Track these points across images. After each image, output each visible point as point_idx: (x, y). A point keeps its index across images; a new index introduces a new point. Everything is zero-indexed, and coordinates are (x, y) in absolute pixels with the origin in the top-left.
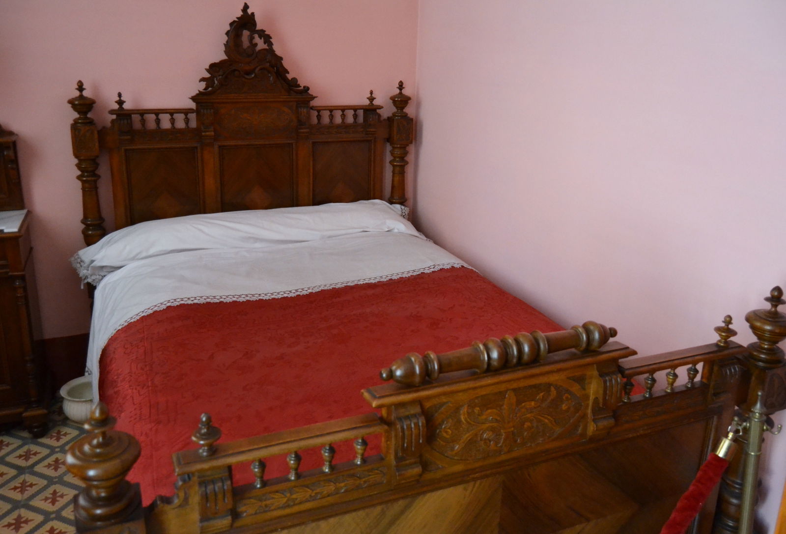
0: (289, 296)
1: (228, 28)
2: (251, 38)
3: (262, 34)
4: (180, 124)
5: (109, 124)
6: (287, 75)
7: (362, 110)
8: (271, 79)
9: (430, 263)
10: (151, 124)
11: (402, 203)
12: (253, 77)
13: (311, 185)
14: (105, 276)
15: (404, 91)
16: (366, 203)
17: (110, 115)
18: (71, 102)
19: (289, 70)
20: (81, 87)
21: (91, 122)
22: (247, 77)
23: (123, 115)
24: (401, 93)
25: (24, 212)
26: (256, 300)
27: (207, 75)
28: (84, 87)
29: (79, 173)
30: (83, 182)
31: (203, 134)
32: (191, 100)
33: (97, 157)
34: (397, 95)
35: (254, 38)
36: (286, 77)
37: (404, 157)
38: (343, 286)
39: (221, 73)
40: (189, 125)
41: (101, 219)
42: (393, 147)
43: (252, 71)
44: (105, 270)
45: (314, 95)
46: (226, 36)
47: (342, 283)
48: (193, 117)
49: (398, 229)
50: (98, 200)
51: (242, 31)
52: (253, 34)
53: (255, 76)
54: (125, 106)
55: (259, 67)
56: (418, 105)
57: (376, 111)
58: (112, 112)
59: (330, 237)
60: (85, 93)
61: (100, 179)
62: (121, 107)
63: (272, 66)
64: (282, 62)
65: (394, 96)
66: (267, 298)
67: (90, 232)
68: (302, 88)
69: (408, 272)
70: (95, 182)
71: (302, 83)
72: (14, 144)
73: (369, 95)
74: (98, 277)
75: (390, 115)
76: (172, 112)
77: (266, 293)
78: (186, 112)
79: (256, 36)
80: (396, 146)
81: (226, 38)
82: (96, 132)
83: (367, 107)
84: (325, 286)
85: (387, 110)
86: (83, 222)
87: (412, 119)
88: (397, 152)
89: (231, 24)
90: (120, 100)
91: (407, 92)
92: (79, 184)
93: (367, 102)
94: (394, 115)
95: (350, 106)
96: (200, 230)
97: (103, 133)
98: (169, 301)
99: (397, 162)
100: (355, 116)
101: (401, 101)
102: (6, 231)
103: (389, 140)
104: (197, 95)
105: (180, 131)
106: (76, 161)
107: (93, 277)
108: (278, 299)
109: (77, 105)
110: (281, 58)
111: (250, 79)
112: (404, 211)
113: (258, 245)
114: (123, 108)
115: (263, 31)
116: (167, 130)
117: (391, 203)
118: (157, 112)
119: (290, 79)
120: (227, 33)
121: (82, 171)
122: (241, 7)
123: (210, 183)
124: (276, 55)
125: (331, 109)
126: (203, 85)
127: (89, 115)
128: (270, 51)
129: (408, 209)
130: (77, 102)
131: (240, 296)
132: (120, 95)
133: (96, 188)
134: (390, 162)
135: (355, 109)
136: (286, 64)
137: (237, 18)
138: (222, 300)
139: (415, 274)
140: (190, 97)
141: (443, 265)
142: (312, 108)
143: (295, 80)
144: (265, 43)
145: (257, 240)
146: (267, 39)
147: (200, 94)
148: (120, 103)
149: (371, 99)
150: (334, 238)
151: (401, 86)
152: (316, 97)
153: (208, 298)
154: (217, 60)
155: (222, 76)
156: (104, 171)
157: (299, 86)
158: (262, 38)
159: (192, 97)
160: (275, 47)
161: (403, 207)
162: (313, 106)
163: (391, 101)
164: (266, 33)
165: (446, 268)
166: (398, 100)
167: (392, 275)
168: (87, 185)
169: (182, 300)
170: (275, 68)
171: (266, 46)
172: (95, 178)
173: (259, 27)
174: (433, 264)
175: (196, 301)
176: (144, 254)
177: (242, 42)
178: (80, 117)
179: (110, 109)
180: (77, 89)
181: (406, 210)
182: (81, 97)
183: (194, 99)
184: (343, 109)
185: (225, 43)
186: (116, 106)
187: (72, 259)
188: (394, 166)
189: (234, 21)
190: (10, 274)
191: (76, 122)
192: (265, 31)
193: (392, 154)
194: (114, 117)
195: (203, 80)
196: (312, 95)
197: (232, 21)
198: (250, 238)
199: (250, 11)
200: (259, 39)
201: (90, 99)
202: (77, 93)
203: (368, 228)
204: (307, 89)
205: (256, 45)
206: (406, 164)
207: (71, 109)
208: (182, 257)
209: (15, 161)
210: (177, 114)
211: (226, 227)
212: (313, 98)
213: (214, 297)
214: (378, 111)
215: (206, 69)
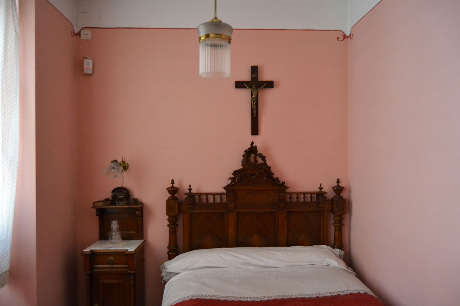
0: (256, 300)
1: (244, 153)
2: (255, 158)
3: (261, 155)
4: (218, 200)
5: (183, 199)
6: (273, 176)
7: (315, 195)
8: (264, 178)
9: (345, 289)
10: (211, 200)
11: (340, 248)
12: (255, 178)
13: (286, 235)
14: (172, 277)
15: (340, 184)
16: (316, 247)
17: (185, 196)
18: (168, 189)
19: (274, 173)
20: (173, 182)
21: (176, 199)
22: (252, 177)
23: (191, 195)
24: (338, 185)
25: (143, 241)
26: (237, 301)
27: (233, 176)
28: (174, 182)
29: (169, 223)
30: (170, 228)
31: (228, 206)
32: (223, 189)
33: (177, 215)
34: (336, 186)
35: (256, 158)
36: (273, 177)
37: (341, 221)
38: (288, 298)
39: (239, 175)
40: (222, 201)
41: (177, 247)
42: (335, 215)
43: (255, 174)
44: (172, 274)
45: (288, 186)
46: (242, 157)
47: (288, 296)
48: (224, 197)
49: (333, 265)
50: (176, 238)
51: (251, 155)
52: (256, 156)
53: (256, 177)
54: (192, 191)
55: (258, 172)
56: (350, 191)
57: (323, 195)
58: (186, 194)
59: (291, 266)
60: (174, 185)
61: (178, 227)
62: (190, 192)
63: (265, 172)
64: (271, 169)
65: (334, 187)
66: (244, 300)
67: (171, 253)
68: (281, 182)
69: (330, 293)
70: (175, 228)
71: (281, 180)
72: (142, 208)
73: (320, 186)
74: (168, 277)
75: (332, 197)
76: (214, 194)
77: (244, 297)
78: (221, 194)
79: (258, 157)
80: (336, 215)
81: (242, 158)
82: (177, 204)
83: (318, 193)
84: (278, 296)
85: (330, 194)
86: (168, 248)
87: (345, 200)
88: (337, 218)
89: (245, 151)
90: (190, 188)
91: (342, 184)
92: (168, 228)
93: (318, 190)
94: (334, 197)
95: (314, 192)
96: (220, 257)
97: (180, 204)
98: (192, 296)
99: (337, 224)
100: (311, 198)
101: (339, 189)
102: (129, 250)
103: (332, 211)
104: (227, 186)
105: (218, 203)
106: (167, 217)
107: (166, 277)
108: (250, 301)
109: (170, 191)
110: (270, 168)
111: (253, 178)
112: (341, 253)
113: (250, 267)
114: (191, 192)
115: (261, 154)
116: (211, 203)
117: (334, 247)
118: (207, 194)
119: (275, 178)
120: (243, 156)
121: (170, 222)
122: (250, 143)
123: (231, 231)
124: (268, 166)
125: (298, 194)
126: (230, 181)
127: (176, 195)
128: (265, 164)
129: (344, 252)
130: (170, 189)
131: (229, 297)
132: (190, 186)
133: (176, 231)
134: (333, 224)
135: (311, 193)
136: (272, 170)
137: (248, 148)
138: (219, 298)
139: (334, 295)
140: (223, 187)
141: (353, 290)
142: (288, 193)
143: (277, 178)
144: (262, 160)
145: (250, 264)
146: (263, 158)
147: (228, 185)
148: (190, 190)
149: (321, 188)
150: (293, 267)
151: (338, 181)
152: (289, 187)
153: (212, 296)
154: (237, 169)
155: (240, 176)
156: (180, 223)
157: (279, 181)
158: (261, 158)
159: (225, 187)
160: (267, 162)
161: (341, 251)
162: (287, 192)
163: (333, 190)
164: (263, 155)
165: (354, 293)
166: (336, 189)
167: (320, 294)
168: (171, 229)
169: (199, 296)
170: (267, 172)
171: (262, 162)
172: (175, 226)
173: (259, 152)
174: (347, 289)
175: (205, 298)
176: (191, 268)
177: (250, 160)
178: (171, 196)
179: (184, 193)
180: (171, 183)
181: (343, 253)
182: (173, 187)
183: (225, 188)
184: (304, 194)
185: (242, 161)
186: (188, 191)
187: (161, 266)
188: (335, 226)
189: (246, 150)
190: (128, 272)
191: (169, 199)
192: (262, 154)
193: (334, 219)
194: (187, 196)
195: (230, 178)
196: (287, 186)
197: (245, 150)
198: (246, 263)
199: (254, 145)
200: (259, 158)
201: (177, 188)
202: (171, 185)
203: (314, 262)
204: (284, 183)
205: (257, 161)
206: (342, 225)
207: (168, 193)
208: (208, 271)
209: (141, 216)
210: (216, 196)
211: (234, 256)
212: (287, 188)
213: (216, 296)
214: (324, 195)
215: (232, 173)
